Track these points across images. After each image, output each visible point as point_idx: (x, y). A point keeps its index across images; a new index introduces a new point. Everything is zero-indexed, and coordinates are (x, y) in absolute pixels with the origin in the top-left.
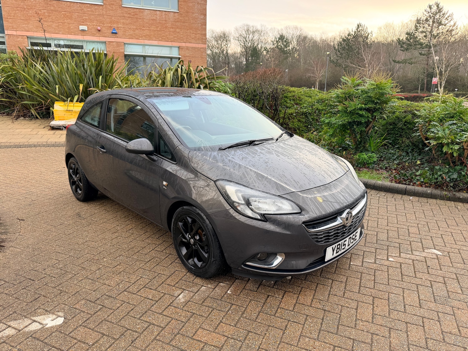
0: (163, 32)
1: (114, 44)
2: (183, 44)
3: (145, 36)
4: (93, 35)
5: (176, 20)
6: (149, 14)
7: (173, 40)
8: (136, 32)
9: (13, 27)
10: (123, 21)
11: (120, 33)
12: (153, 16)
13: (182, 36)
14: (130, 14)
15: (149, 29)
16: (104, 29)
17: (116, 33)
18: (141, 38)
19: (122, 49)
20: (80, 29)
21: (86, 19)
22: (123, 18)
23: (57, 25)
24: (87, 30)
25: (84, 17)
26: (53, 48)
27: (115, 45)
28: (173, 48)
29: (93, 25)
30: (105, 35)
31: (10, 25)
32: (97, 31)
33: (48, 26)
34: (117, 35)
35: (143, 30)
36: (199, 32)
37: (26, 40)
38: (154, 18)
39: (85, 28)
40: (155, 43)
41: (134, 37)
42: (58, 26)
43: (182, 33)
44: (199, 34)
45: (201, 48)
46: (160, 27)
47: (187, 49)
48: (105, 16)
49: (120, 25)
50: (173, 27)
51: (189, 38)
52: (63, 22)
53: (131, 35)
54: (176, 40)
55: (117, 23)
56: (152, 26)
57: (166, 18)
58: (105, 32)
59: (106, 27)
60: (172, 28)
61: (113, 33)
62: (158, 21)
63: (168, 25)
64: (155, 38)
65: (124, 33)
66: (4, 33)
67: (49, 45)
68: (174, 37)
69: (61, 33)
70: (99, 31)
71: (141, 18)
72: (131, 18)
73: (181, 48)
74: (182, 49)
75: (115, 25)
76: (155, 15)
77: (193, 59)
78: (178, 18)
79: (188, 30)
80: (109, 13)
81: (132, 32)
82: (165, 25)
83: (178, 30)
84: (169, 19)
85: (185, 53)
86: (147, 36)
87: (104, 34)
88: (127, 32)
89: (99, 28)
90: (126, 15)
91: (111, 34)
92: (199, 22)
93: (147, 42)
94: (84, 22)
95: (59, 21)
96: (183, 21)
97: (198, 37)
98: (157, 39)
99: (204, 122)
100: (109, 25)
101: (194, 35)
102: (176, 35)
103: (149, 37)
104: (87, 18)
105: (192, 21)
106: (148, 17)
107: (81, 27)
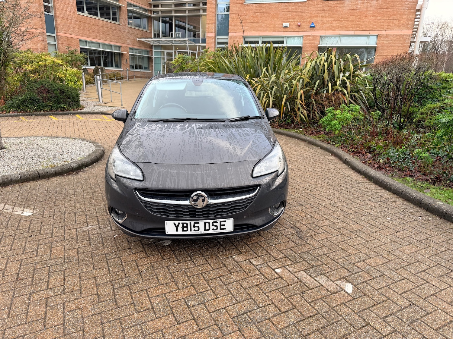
0: (361, 21)
1: (310, 37)
2: (383, 32)
3: (341, 27)
4: (294, 30)
5: (378, 6)
6: (350, 4)
7: (371, 28)
8: (333, 24)
9: (234, 29)
10: (323, 14)
11: (318, 26)
12: (354, 6)
13: (383, 23)
14: (330, 7)
15: (347, 19)
16: (303, 24)
17: (314, 27)
18: (337, 30)
19: (317, 41)
20: (283, 26)
21: (289, 17)
22: (323, 11)
23: (266, 24)
24: (289, 26)
25: (288, 15)
26: (260, 45)
27: (311, 39)
28: (370, 37)
29: (295, 22)
30: (304, 29)
31: (233, 28)
32: (297, 26)
33: (259, 26)
34: (315, 29)
35: (341, 21)
36: (405, 17)
37: (242, 39)
38: (354, 7)
39: (287, 24)
40: (351, 33)
41: (331, 29)
42: (266, 26)
43: (383, 20)
44: (404, 19)
45: (404, 35)
46: (359, 16)
47: (386, 37)
48: (306, 12)
49: (319, 19)
50: (374, 14)
51: (392, 25)
52: (271, 21)
53: (328, 27)
54: (375, 28)
55: (317, 16)
56: (351, 16)
57: (367, 6)
58: (304, 26)
59: (306, 22)
60: (373, 16)
61: (311, 27)
62: (358, 10)
63: (368, 13)
64: (351, 28)
65: (322, 26)
66: (228, 35)
67: (257, 42)
68: (374, 25)
69: (267, 31)
70: (299, 26)
71: (341, 9)
72: (330, 11)
73: (379, 37)
74: (381, 37)
75: (314, 20)
76: (356, 4)
77: (393, 47)
78: (382, 5)
79: (391, 16)
80: (310, 9)
81: (329, 24)
82: (366, 13)
83: (379, 18)
84: (371, 7)
85: (383, 41)
86: (344, 27)
87: (302, 29)
88: (324, 24)
89: (299, 24)
90: (326, 8)
91: (309, 28)
92: (406, 5)
93: (343, 33)
94: (287, 20)
95: (268, 21)
96: (386, 7)
97: (402, 23)
98: (354, 29)
99: (243, 105)
100: (309, 20)
101: (398, 21)
102: (376, 23)
103: (346, 28)
104: (291, 15)
105: (397, 6)
106: (348, 7)
107: (285, 25)
